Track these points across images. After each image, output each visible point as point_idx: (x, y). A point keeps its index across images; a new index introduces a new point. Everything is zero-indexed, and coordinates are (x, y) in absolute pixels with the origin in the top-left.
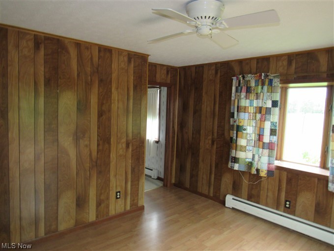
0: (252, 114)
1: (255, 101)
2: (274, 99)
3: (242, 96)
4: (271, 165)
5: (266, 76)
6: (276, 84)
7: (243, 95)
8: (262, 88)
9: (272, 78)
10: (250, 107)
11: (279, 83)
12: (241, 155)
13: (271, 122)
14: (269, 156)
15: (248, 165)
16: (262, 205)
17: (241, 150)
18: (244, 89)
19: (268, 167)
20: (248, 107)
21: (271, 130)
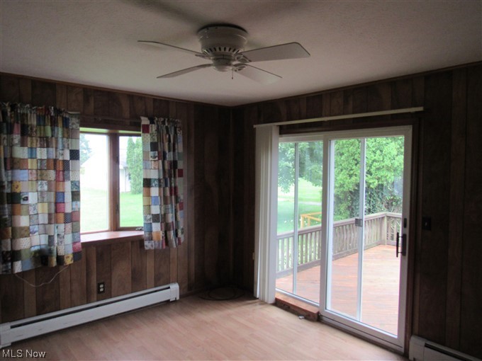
0: (34, 171)
1: (38, 149)
2: (74, 148)
3: (16, 141)
4: (77, 244)
5: (58, 112)
6: (74, 126)
7: (17, 138)
8: (53, 130)
9: (67, 116)
10: (29, 160)
11: (78, 125)
12: (24, 244)
13: (72, 182)
14: (73, 232)
15: (34, 256)
16: (64, 309)
17: (22, 236)
18: (17, 128)
19: (74, 248)
20: (27, 159)
21: (73, 193)
